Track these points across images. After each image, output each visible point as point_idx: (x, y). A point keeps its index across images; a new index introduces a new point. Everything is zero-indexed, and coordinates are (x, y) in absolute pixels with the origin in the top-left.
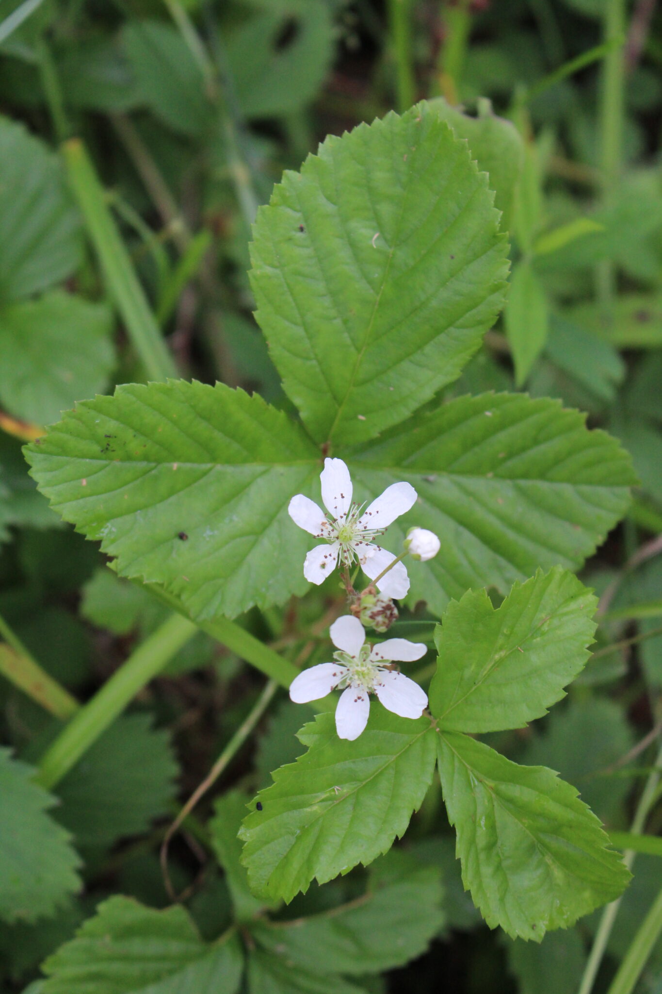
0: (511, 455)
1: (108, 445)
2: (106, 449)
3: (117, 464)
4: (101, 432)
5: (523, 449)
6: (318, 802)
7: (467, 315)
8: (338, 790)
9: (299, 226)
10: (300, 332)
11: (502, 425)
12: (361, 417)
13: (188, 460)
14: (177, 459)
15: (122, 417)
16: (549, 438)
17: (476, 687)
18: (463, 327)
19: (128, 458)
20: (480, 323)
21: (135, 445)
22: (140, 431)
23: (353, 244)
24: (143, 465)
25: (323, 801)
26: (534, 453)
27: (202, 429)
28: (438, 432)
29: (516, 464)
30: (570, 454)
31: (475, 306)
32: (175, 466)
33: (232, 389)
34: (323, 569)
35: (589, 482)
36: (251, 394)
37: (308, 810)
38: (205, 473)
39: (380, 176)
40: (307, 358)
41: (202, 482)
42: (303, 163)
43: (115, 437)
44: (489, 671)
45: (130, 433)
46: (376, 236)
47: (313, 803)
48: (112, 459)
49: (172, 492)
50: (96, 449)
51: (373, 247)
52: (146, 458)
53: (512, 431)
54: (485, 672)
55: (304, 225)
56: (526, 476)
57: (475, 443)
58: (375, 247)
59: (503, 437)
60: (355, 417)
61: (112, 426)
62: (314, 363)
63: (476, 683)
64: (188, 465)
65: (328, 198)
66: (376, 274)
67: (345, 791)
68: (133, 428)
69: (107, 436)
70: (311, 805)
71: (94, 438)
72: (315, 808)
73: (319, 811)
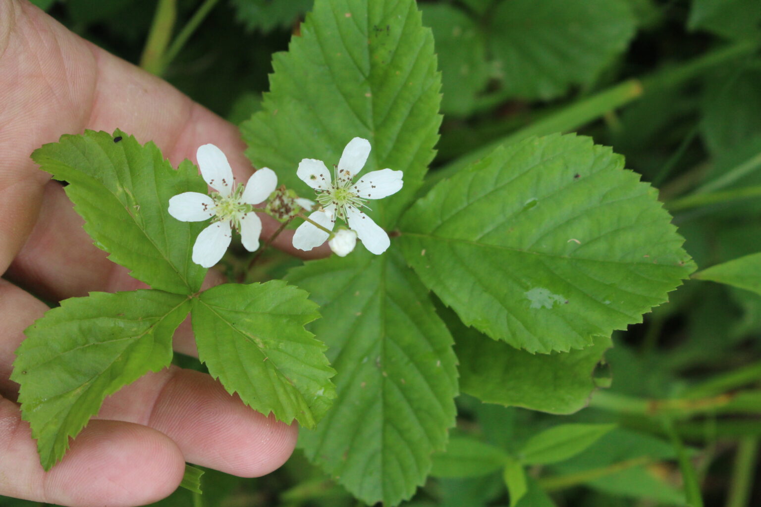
0: (404, 390)
1: (381, 30)
2: (377, 29)
3: (366, 42)
4: (391, 22)
5: (410, 401)
6: (125, 191)
7: (519, 323)
8: (137, 208)
9: (579, 174)
10: (490, 188)
11: (429, 378)
12: (423, 252)
13: (374, 105)
14: (374, 94)
15: (405, 37)
16: (421, 421)
17: (230, 325)
18: (508, 321)
19: (372, 50)
20: (514, 335)
21: (383, 55)
22: (395, 55)
23: (569, 222)
24: (366, 66)
25: (127, 195)
26: (406, 410)
27: (403, 111)
28: (418, 322)
29: (396, 397)
30: (410, 443)
31: (527, 327)
32: (369, 95)
33: (437, 130)
34: (310, 178)
35: (385, 463)
36: (435, 148)
37: (118, 185)
38: (365, 124)
39: (628, 238)
40: (468, 197)
41: (357, 122)
42: (632, 170)
43: (388, 35)
44: (244, 335)
45: (393, 48)
46: (577, 241)
47: (125, 187)
48: (369, 37)
49: (347, 96)
50: (377, 21)
51: (568, 240)
52: (373, 66)
53: (425, 386)
54: (244, 332)
55: (580, 178)
56: (386, 405)
57: (412, 357)
58: (569, 241)
59: (418, 381)
60: (423, 247)
61: (397, 30)
62: (465, 204)
63: (233, 325)
64: (369, 106)
65: (605, 196)
66: (545, 247)
67: (137, 215)
68: (397, 49)
69: (388, 28)
70: (122, 185)
71: (385, 17)
72: (120, 190)
73: (118, 194)
